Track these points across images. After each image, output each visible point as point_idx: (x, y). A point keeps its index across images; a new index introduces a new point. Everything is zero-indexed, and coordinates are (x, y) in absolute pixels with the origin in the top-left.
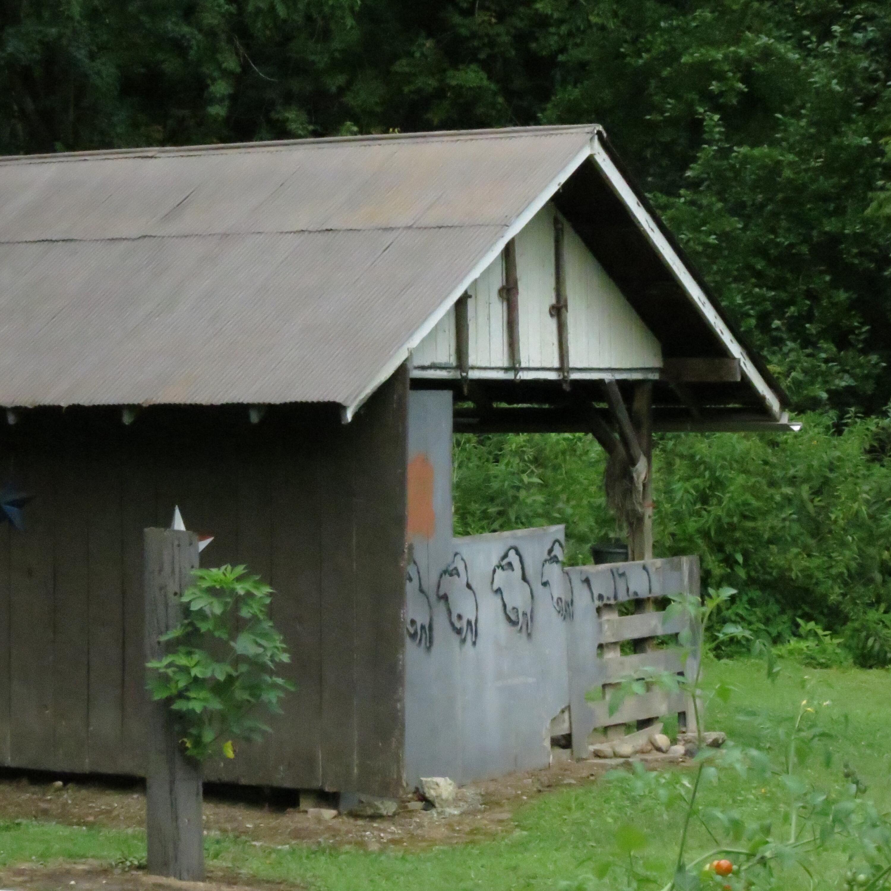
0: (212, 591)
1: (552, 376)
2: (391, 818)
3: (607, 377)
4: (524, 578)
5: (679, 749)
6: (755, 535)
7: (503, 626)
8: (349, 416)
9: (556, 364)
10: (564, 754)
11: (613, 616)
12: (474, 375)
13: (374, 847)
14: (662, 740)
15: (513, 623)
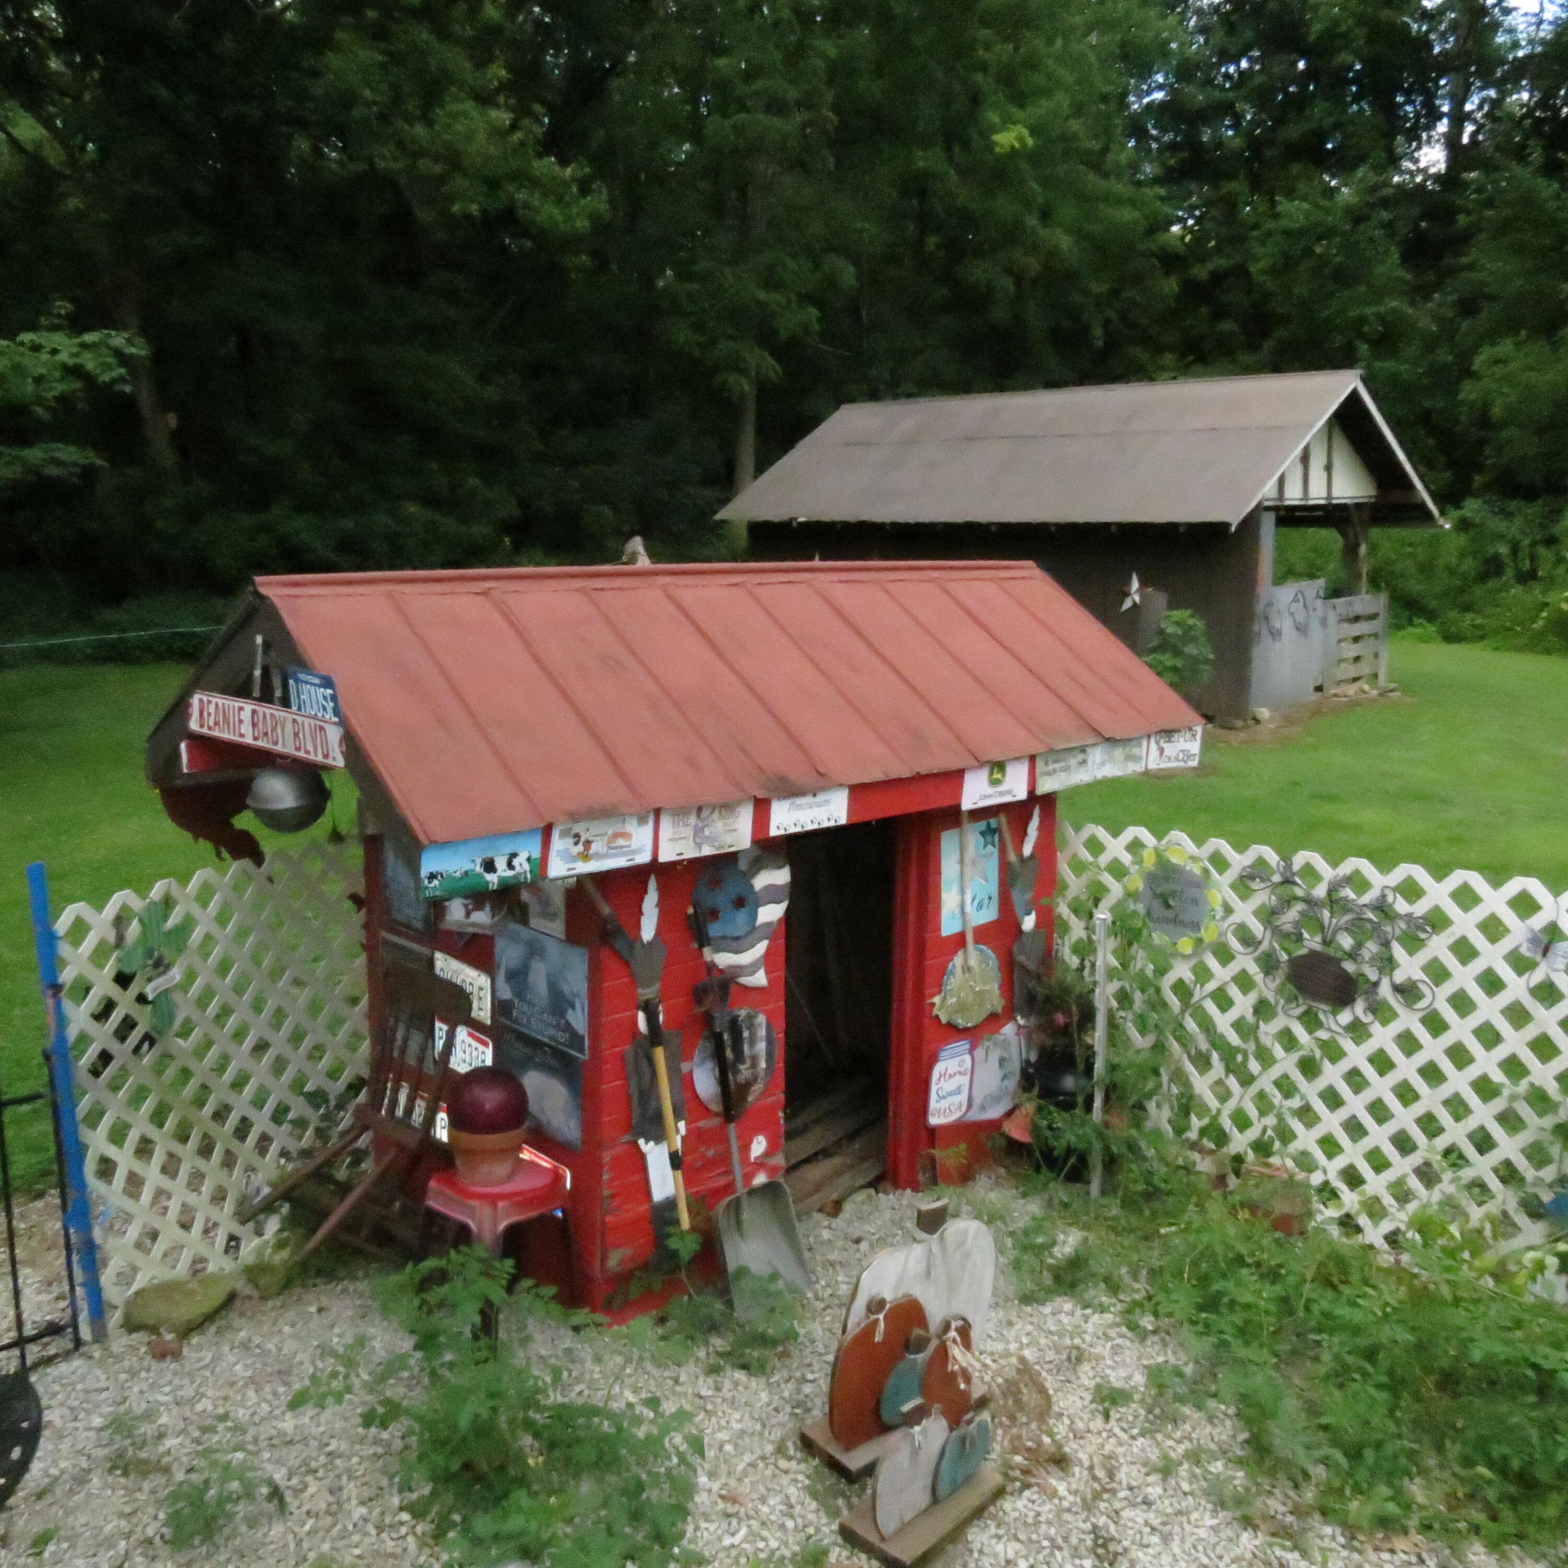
0: (1177, 623)
1: (1322, 502)
2: (1240, 729)
3: (1348, 501)
4: (1305, 606)
5: (1375, 692)
6: (1392, 572)
7: (1294, 632)
8: (1233, 529)
9: (1325, 495)
10: (1319, 694)
11: (1345, 625)
12: (1287, 503)
13: (1235, 744)
14: (1367, 687)
15: (1298, 629)
